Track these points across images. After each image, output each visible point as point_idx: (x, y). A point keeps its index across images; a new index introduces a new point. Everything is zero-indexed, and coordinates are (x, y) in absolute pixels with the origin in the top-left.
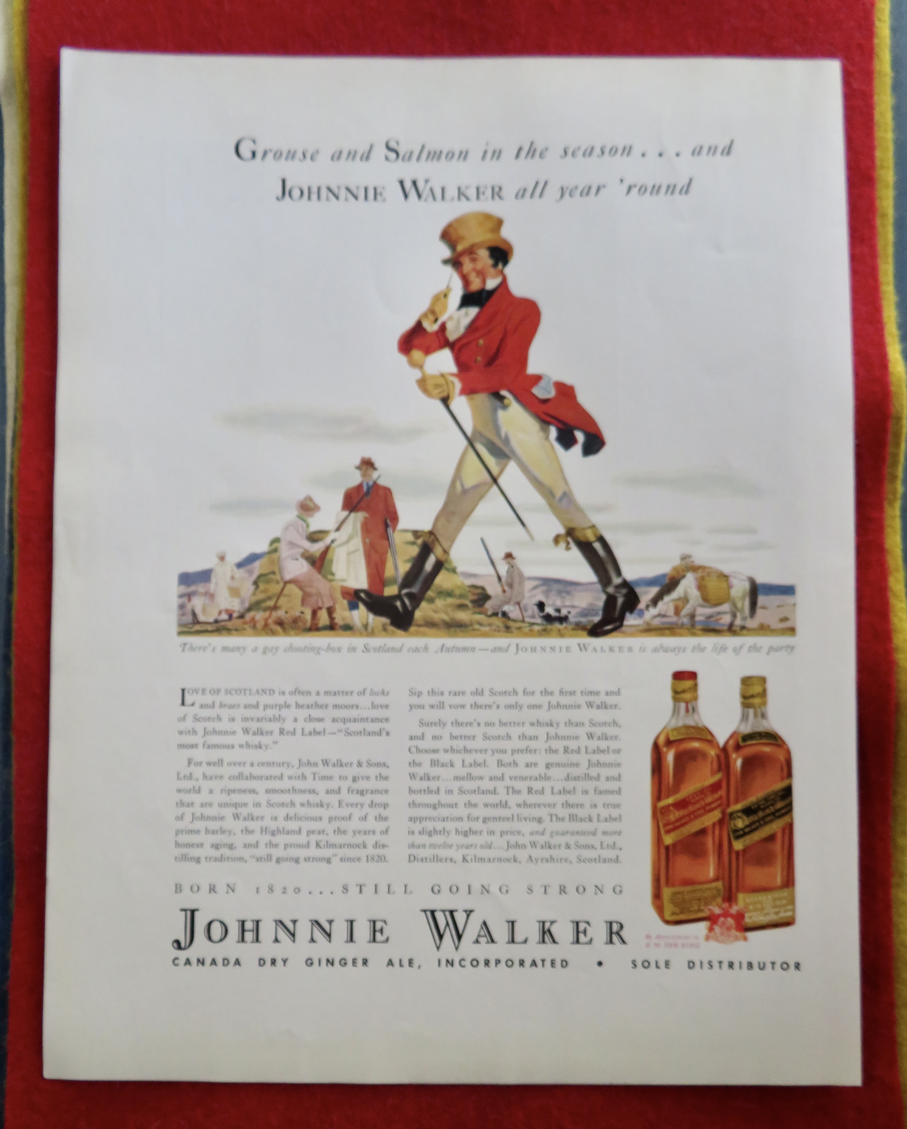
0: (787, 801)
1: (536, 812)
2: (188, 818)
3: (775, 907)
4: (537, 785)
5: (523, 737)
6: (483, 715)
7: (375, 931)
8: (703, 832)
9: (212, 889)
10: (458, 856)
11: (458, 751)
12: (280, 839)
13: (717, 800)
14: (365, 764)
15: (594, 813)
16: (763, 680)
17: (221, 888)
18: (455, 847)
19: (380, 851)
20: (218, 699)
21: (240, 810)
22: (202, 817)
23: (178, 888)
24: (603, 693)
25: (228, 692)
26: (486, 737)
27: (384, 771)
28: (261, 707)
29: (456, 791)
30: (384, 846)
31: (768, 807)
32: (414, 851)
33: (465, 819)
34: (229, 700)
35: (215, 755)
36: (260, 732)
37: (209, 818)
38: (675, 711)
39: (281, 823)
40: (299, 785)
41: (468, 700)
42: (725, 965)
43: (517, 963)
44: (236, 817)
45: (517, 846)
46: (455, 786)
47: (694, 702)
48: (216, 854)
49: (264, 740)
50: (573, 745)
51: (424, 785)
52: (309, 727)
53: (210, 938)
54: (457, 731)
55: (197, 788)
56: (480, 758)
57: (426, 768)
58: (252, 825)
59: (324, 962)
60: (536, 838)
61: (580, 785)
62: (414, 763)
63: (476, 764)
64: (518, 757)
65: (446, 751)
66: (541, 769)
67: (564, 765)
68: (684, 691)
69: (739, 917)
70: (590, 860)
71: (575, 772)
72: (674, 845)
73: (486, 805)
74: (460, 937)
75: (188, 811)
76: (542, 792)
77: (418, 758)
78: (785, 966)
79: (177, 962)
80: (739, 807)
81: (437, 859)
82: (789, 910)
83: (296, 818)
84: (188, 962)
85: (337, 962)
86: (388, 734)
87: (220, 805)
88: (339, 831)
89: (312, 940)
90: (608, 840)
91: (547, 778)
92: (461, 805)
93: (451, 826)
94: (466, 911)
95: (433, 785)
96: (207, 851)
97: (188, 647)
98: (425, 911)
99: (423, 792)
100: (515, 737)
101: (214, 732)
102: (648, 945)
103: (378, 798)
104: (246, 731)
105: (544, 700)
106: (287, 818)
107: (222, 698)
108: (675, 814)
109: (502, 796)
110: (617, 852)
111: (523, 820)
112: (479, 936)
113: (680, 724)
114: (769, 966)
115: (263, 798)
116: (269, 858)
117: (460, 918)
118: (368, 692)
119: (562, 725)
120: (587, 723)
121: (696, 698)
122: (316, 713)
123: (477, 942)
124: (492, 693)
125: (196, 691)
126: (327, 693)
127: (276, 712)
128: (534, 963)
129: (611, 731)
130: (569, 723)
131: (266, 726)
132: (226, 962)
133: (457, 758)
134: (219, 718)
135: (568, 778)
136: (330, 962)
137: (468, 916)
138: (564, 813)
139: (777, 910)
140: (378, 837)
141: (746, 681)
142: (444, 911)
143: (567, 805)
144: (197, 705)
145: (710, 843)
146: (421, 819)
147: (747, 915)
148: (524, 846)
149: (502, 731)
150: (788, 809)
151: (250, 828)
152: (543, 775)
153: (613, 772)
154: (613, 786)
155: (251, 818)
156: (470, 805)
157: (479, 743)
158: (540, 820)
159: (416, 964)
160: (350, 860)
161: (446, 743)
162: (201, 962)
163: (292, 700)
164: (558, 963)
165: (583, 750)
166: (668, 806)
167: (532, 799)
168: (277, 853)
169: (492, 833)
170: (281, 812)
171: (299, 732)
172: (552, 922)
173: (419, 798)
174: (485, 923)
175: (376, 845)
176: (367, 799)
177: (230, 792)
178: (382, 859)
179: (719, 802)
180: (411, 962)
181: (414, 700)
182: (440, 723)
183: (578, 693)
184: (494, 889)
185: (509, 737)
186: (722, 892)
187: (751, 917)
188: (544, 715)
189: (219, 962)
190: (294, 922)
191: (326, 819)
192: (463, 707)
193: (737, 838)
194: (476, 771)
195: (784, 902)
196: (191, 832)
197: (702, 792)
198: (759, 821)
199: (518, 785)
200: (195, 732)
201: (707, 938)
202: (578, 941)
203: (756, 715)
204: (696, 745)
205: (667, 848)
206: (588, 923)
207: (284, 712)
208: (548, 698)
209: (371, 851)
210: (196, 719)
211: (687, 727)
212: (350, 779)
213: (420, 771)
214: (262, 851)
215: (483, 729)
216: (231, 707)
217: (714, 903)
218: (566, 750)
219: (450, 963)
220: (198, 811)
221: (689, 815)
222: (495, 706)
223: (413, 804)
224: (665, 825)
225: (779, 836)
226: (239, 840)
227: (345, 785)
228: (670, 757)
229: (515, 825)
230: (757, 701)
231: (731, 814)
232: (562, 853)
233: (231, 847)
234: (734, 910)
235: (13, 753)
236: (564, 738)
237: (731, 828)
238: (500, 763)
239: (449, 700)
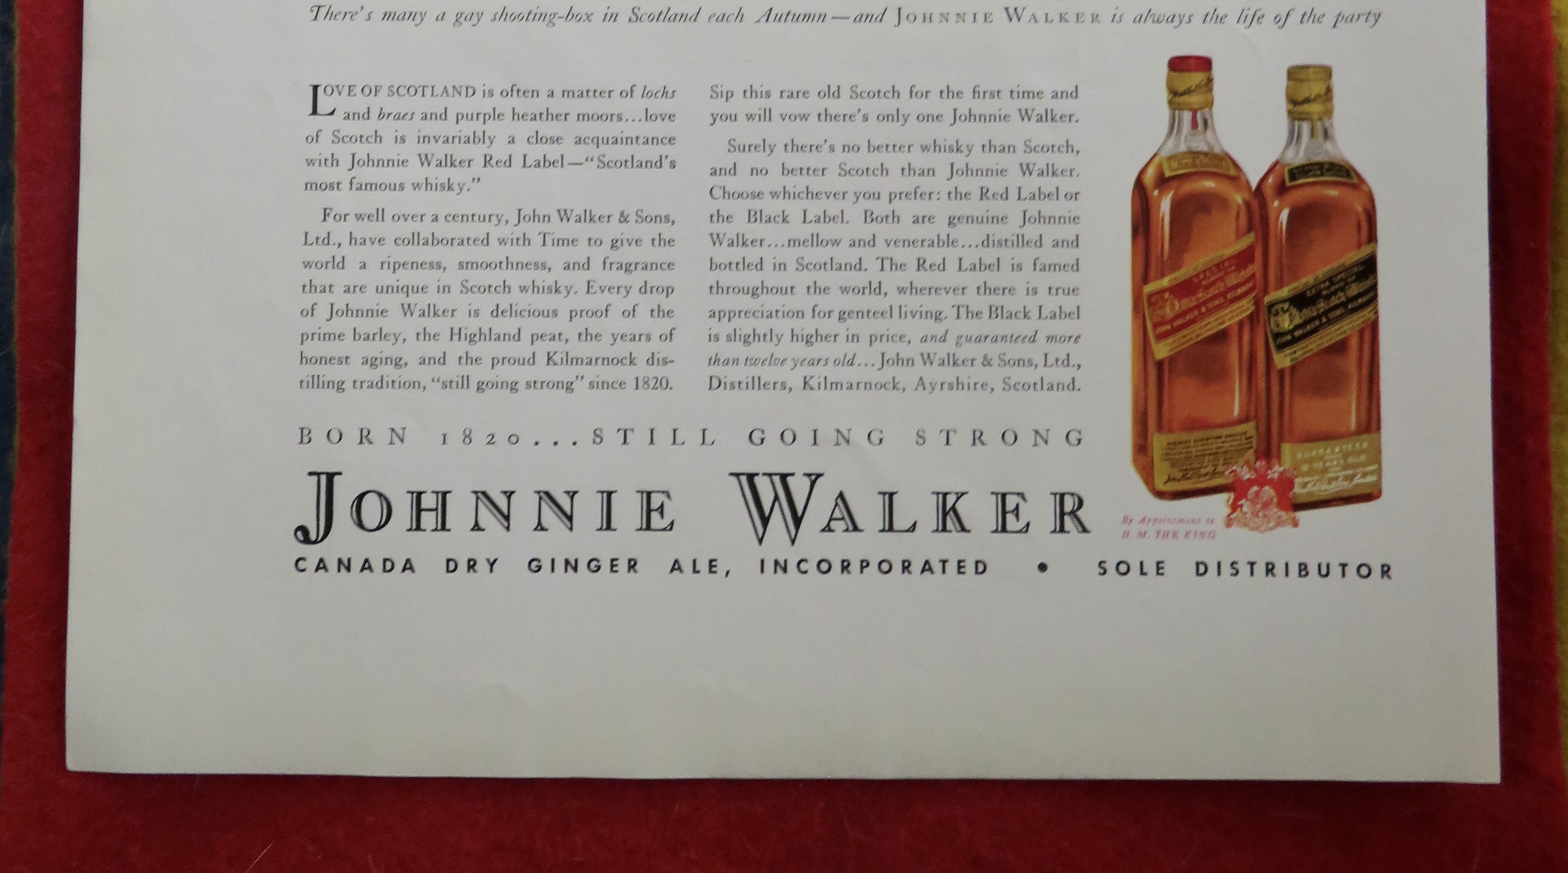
0: (1368, 283)
1: (931, 303)
2: (323, 311)
3: (1345, 467)
4: (934, 255)
5: (908, 170)
6: (838, 133)
7: (649, 511)
8: (1222, 336)
9: (364, 437)
10: (795, 379)
11: (797, 196)
12: (484, 349)
13: (1248, 280)
14: (632, 218)
15: (1032, 304)
16: (1326, 72)
17: (380, 435)
18: (789, 364)
19: (657, 371)
20: (375, 103)
21: (413, 298)
22: (348, 311)
23: (305, 436)
24: (1048, 95)
25: (394, 91)
26: (845, 172)
27: (666, 230)
28: (452, 117)
29: (792, 265)
30: (665, 362)
31: (1335, 293)
32: (718, 371)
33: (809, 313)
34: (394, 105)
35: (370, 201)
36: (449, 162)
37: (359, 313)
38: (1174, 126)
39: (485, 321)
40: (518, 254)
41: (815, 105)
42: (1260, 569)
43: (897, 567)
44: (407, 310)
45: (898, 360)
46: (790, 256)
47: (1207, 110)
48: (373, 375)
49: (457, 175)
50: (995, 184)
51: (736, 255)
52: (536, 152)
53: (360, 524)
54: (794, 160)
55: (338, 259)
56: (834, 207)
57: (740, 225)
58: (433, 324)
59: (560, 565)
60: (929, 347)
61: (1007, 254)
62: (717, 217)
63: (825, 218)
64: (900, 206)
65: (774, 195)
66: (940, 227)
67: (981, 221)
68: (1188, 92)
69: (1285, 484)
70: (1026, 387)
71: (1000, 232)
72: (1172, 359)
73: (844, 290)
74: (798, 521)
75: (323, 301)
76: (943, 267)
77: (727, 206)
78: (1364, 571)
79: (301, 565)
80: (1285, 292)
81: (757, 383)
82: (1372, 473)
83: (512, 311)
84: (321, 565)
85: (582, 566)
86: (673, 165)
87: (379, 290)
88: (586, 335)
89: (540, 527)
90: (1058, 350)
91: (951, 243)
92: (800, 290)
93: (783, 326)
94: (809, 475)
95: (752, 254)
96: (356, 371)
97: (322, 12)
98: (737, 475)
99: (733, 266)
100: (895, 171)
101: (369, 161)
102: (1126, 534)
103: (656, 278)
104: (425, 160)
105: (946, 107)
106: (496, 312)
107: (383, 101)
108: (1173, 305)
109: (873, 274)
110: (1071, 372)
111: (909, 315)
112: (831, 519)
113: (1183, 148)
114: (1336, 571)
115: (453, 277)
116: (465, 381)
117: (799, 487)
118: (638, 91)
119: (977, 149)
120: (1020, 147)
121: (1210, 104)
122: (548, 129)
123: (828, 529)
124: (856, 94)
125: (336, 89)
126: (566, 93)
127: (477, 126)
128: (927, 567)
129: (1062, 161)
130: (989, 147)
131: (461, 151)
132: (388, 566)
133: (794, 208)
134: (378, 138)
135: (987, 242)
136: (571, 565)
137: (813, 484)
138: (981, 303)
139: (1350, 472)
140: (655, 345)
141: (1295, 74)
142: (770, 475)
143: (985, 289)
144: (339, 114)
145: (1233, 355)
146: (731, 315)
147: (1298, 481)
148: (910, 362)
149: (873, 160)
150: (1370, 296)
151: (431, 331)
152: (944, 237)
153: (1067, 232)
154: (1066, 256)
155: (432, 311)
156: (814, 289)
157: (832, 182)
158: (938, 317)
159: (721, 569)
160: (606, 385)
161: (774, 181)
162: (344, 565)
163: (505, 105)
164: (970, 567)
165: (1013, 194)
166: (1162, 292)
167: (924, 279)
168: (478, 374)
169: (855, 338)
170: (486, 303)
171: (517, 161)
172: (960, 495)
173: (728, 278)
174: (841, 495)
175: (651, 360)
176: (637, 278)
177: (396, 267)
178: (662, 383)
179: (1249, 285)
180: (712, 564)
181: (720, 106)
182: (765, 146)
183: (1005, 94)
184: (858, 436)
185: (884, 170)
186: (1254, 441)
187: (1305, 485)
188: (945, 132)
189: (377, 565)
190: (509, 494)
191: (564, 315)
192: (804, 117)
193: (1281, 347)
194: (827, 231)
195: (1363, 458)
196: (327, 337)
197: (1219, 266)
198: (1319, 317)
199: (902, 255)
200: (335, 162)
201: (1229, 523)
202: (1004, 529)
203: (1313, 134)
204: (1209, 184)
205: (1160, 364)
206: (1021, 495)
207: (492, 127)
208: (955, 103)
209: (642, 370)
210: (338, 138)
211: (1194, 154)
212: (607, 244)
213: (729, 230)
214: (452, 370)
215: (839, 156)
216: (398, 117)
217: (1241, 461)
218: (984, 194)
219: (781, 566)
220: (340, 300)
221: (1198, 307)
222: (859, 117)
223: (717, 288)
224: (1156, 326)
225: (1354, 343)
226: (412, 350)
227: (598, 254)
228: (1165, 206)
229: (896, 325)
230: (1315, 108)
231: (1271, 305)
232: (978, 373)
233: (398, 363)
234: (1275, 472)
235: (15, 200)
236: (979, 172)
237: (1272, 331)
238: (869, 217)
239: (779, 105)
